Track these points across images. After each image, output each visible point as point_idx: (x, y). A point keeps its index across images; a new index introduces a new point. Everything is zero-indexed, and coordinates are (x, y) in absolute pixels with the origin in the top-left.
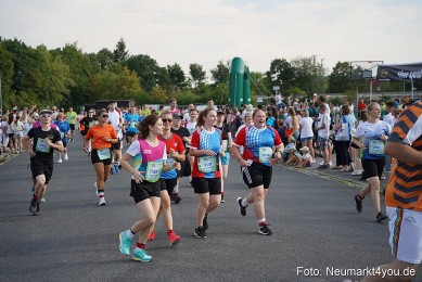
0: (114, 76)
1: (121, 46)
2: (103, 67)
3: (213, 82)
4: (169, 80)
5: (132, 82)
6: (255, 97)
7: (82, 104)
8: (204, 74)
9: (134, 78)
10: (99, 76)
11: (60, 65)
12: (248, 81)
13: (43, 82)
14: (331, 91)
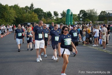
0: (30, 15)
1: (32, 5)
2: (26, 12)
3: (61, 17)
4: (47, 16)
5: (35, 17)
6: (74, 22)
7: (19, 24)
8: (58, 14)
9: (36, 15)
10: (25, 14)
11: (12, 11)
12: (72, 17)
13: (7, 16)
14: (99, 20)
